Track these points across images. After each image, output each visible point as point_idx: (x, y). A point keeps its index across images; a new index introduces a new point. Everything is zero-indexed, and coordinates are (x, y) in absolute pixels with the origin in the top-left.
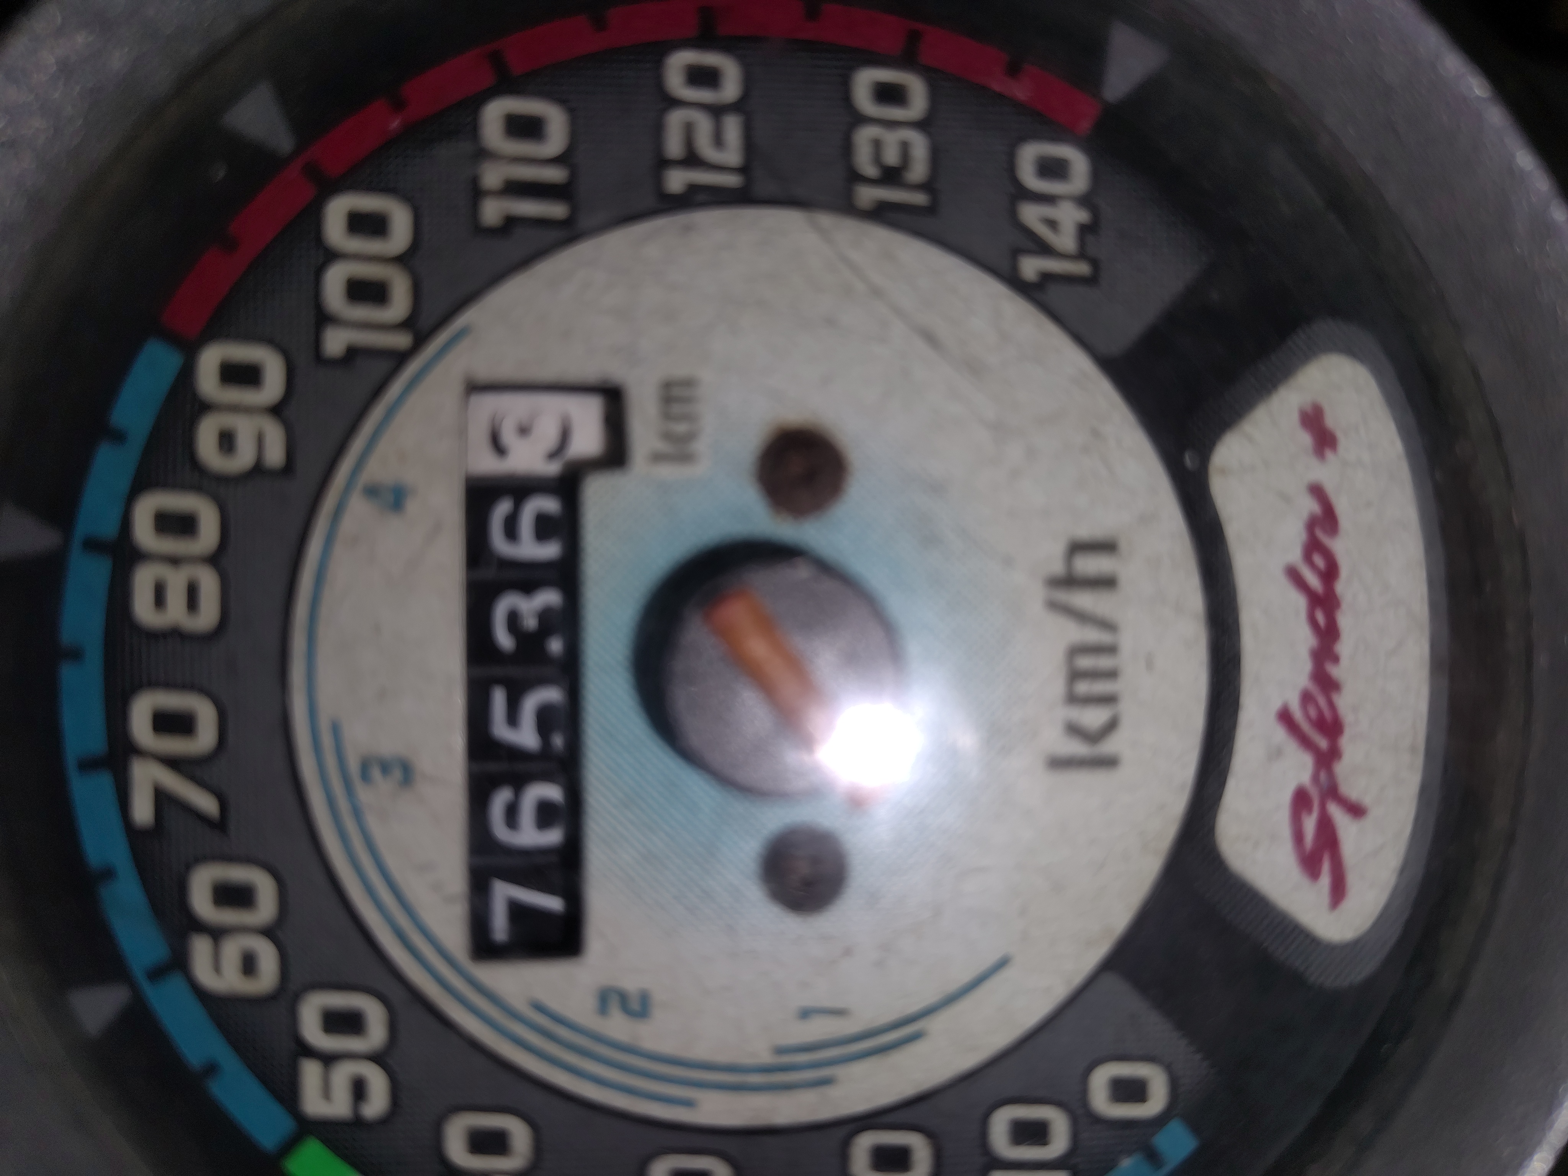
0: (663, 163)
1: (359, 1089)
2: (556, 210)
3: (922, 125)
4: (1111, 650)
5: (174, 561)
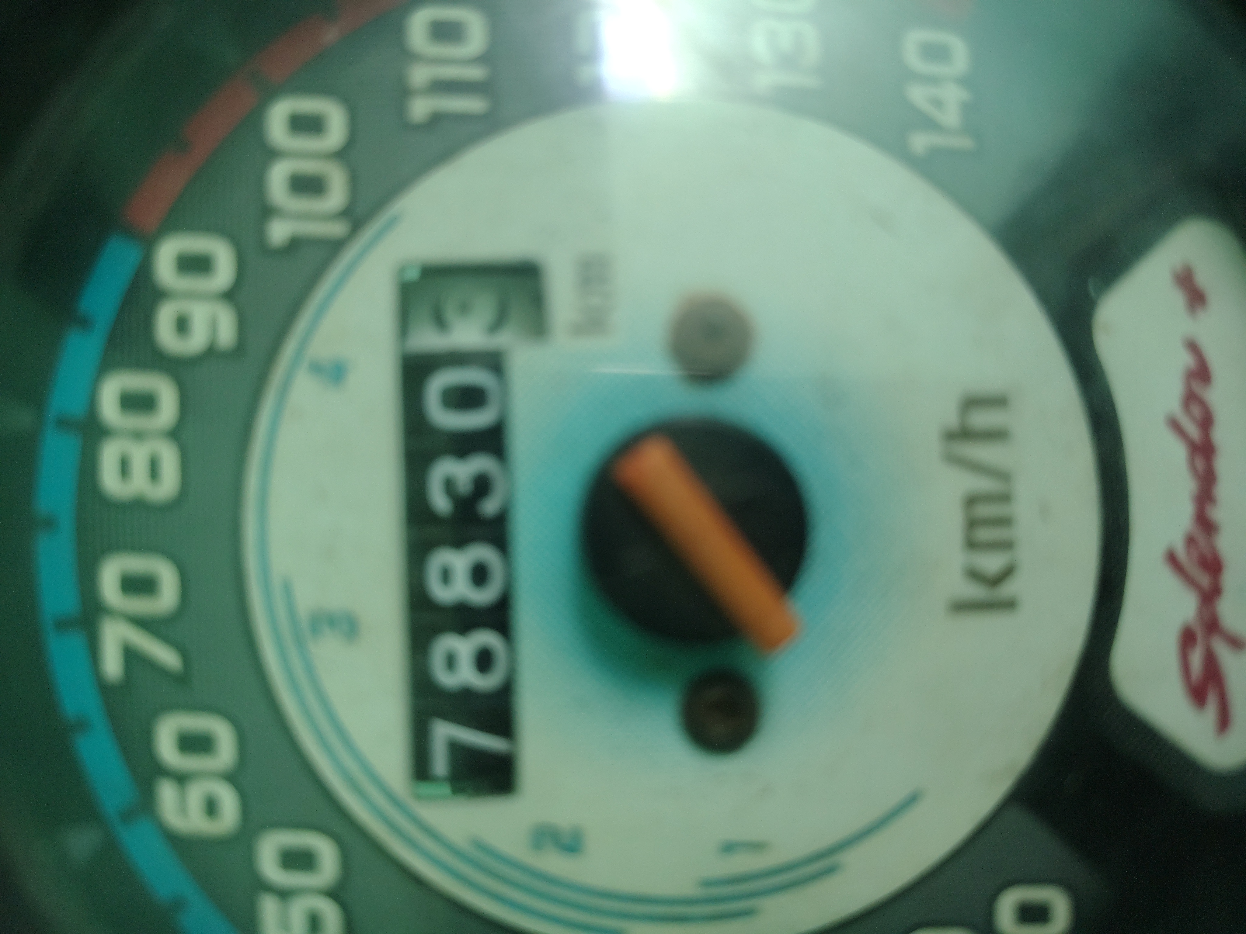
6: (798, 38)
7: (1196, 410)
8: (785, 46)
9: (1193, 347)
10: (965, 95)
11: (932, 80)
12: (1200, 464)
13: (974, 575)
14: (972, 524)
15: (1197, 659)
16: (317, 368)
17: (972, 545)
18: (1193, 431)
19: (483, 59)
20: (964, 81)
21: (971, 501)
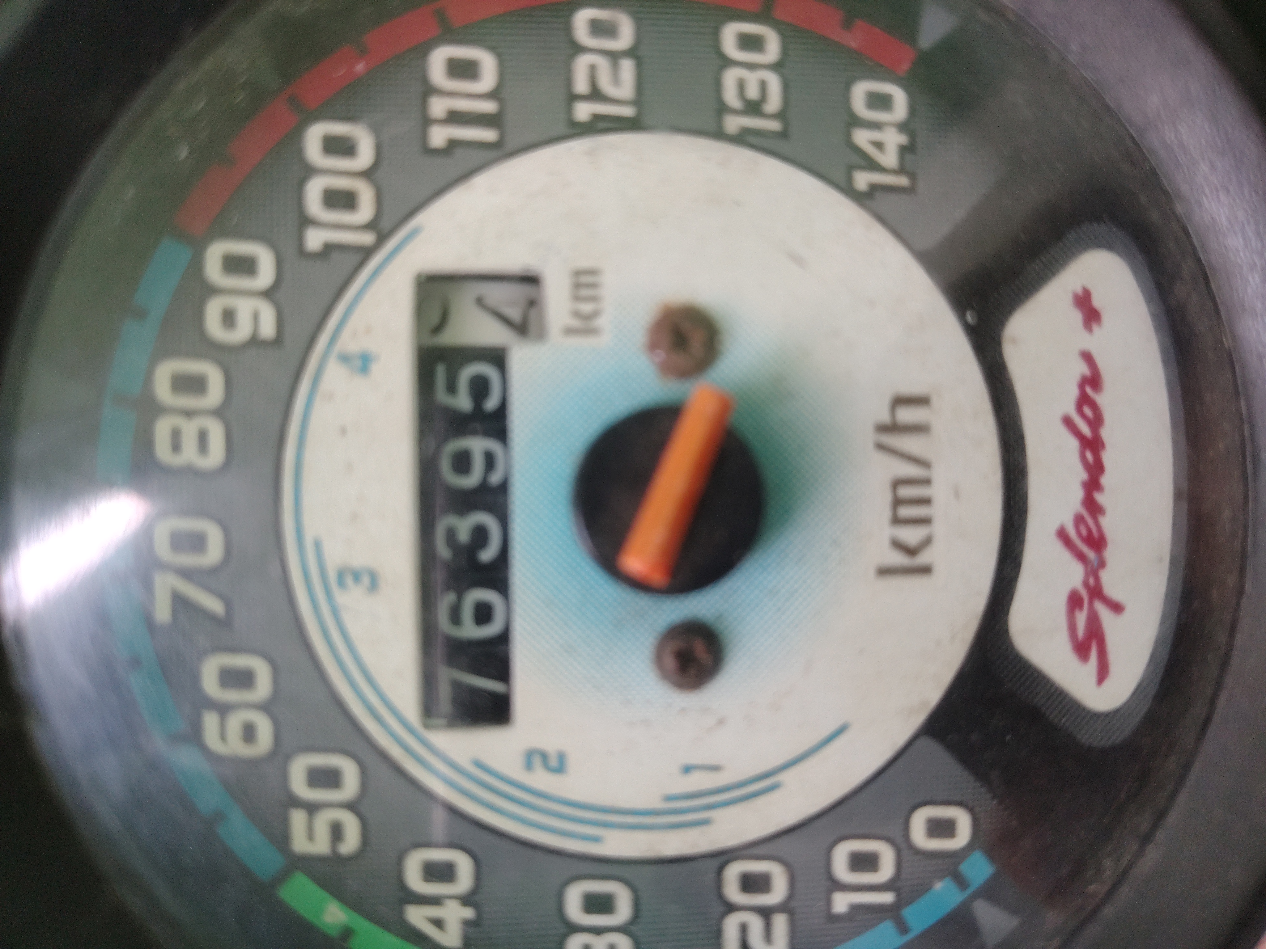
0: (573, 98)
1: (337, 832)
2: (488, 135)
3: (777, 67)
4: (927, 482)
5: (189, 414)
6: (763, 86)
7: (1088, 411)
8: (753, 93)
9: (1087, 357)
10: (903, 139)
11: (877, 126)
12: (1089, 456)
13: (898, 545)
14: (898, 502)
15: (1081, 618)
16: (345, 359)
17: (897, 521)
18: (1085, 430)
19: (492, 95)
20: (903, 127)
21: (897, 483)
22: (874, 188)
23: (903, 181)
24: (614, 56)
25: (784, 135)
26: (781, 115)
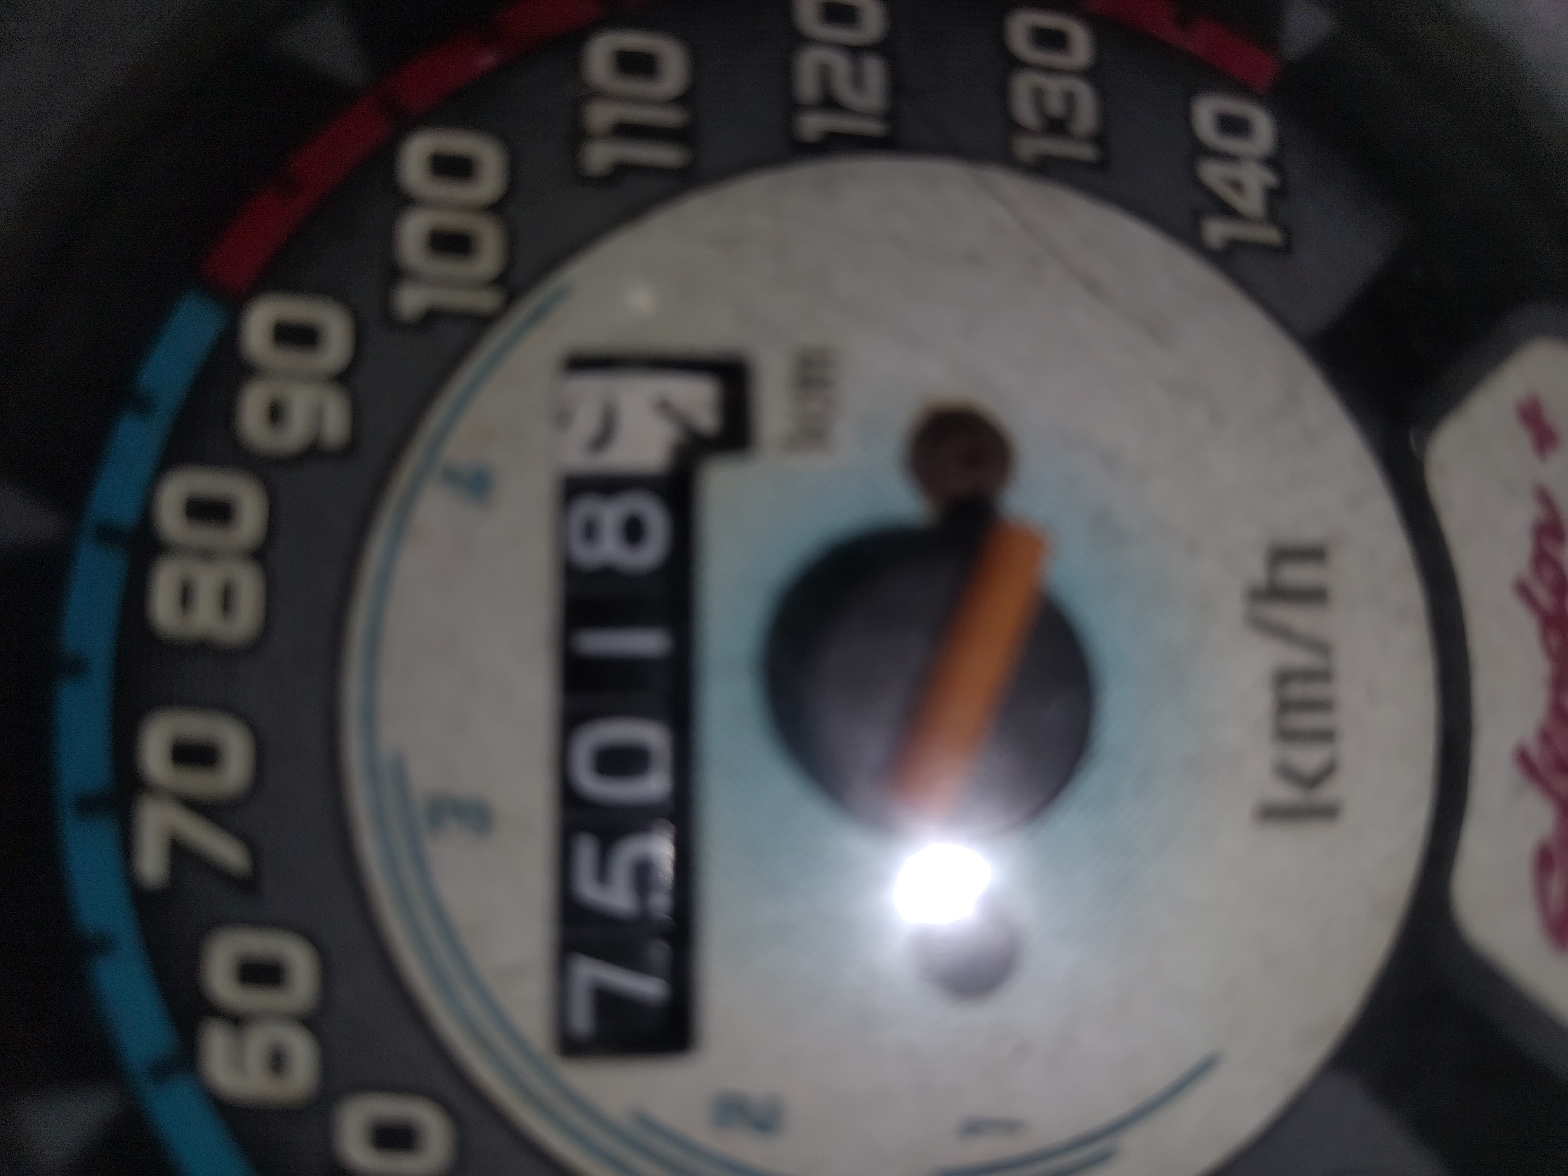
0: (795, 107)
2: (669, 156)
3: (1088, 74)
4: (1324, 676)
5: (208, 555)
6: (1070, 98)
7: (1549, 574)
8: (1055, 106)
9: (1543, 496)
10: (1269, 178)
11: (1231, 158)
12: (1555, 639)
13: (1287, 773)
14: (1284, 707)
15: (1557, 885)
16: (453, 477)
17: (1283, 734)
18: (1546, 600)
19: (681, 100)
20: (1268, 162)
21: (1283, 678)
22: (1234, 246)
23: (1271, 235)
24: (855, 51)
25: (1101, 166)
26: (1099, 139)
